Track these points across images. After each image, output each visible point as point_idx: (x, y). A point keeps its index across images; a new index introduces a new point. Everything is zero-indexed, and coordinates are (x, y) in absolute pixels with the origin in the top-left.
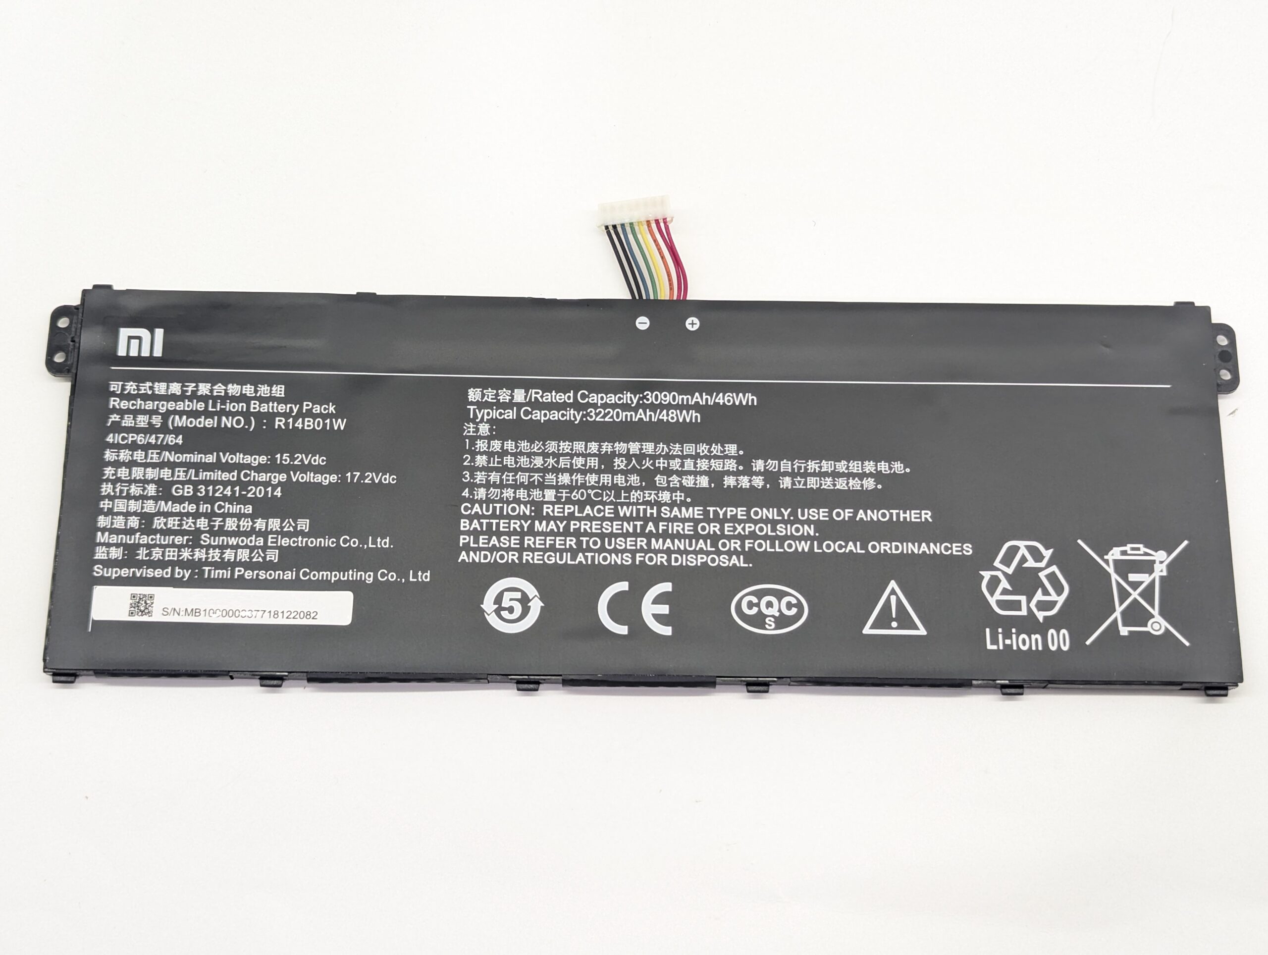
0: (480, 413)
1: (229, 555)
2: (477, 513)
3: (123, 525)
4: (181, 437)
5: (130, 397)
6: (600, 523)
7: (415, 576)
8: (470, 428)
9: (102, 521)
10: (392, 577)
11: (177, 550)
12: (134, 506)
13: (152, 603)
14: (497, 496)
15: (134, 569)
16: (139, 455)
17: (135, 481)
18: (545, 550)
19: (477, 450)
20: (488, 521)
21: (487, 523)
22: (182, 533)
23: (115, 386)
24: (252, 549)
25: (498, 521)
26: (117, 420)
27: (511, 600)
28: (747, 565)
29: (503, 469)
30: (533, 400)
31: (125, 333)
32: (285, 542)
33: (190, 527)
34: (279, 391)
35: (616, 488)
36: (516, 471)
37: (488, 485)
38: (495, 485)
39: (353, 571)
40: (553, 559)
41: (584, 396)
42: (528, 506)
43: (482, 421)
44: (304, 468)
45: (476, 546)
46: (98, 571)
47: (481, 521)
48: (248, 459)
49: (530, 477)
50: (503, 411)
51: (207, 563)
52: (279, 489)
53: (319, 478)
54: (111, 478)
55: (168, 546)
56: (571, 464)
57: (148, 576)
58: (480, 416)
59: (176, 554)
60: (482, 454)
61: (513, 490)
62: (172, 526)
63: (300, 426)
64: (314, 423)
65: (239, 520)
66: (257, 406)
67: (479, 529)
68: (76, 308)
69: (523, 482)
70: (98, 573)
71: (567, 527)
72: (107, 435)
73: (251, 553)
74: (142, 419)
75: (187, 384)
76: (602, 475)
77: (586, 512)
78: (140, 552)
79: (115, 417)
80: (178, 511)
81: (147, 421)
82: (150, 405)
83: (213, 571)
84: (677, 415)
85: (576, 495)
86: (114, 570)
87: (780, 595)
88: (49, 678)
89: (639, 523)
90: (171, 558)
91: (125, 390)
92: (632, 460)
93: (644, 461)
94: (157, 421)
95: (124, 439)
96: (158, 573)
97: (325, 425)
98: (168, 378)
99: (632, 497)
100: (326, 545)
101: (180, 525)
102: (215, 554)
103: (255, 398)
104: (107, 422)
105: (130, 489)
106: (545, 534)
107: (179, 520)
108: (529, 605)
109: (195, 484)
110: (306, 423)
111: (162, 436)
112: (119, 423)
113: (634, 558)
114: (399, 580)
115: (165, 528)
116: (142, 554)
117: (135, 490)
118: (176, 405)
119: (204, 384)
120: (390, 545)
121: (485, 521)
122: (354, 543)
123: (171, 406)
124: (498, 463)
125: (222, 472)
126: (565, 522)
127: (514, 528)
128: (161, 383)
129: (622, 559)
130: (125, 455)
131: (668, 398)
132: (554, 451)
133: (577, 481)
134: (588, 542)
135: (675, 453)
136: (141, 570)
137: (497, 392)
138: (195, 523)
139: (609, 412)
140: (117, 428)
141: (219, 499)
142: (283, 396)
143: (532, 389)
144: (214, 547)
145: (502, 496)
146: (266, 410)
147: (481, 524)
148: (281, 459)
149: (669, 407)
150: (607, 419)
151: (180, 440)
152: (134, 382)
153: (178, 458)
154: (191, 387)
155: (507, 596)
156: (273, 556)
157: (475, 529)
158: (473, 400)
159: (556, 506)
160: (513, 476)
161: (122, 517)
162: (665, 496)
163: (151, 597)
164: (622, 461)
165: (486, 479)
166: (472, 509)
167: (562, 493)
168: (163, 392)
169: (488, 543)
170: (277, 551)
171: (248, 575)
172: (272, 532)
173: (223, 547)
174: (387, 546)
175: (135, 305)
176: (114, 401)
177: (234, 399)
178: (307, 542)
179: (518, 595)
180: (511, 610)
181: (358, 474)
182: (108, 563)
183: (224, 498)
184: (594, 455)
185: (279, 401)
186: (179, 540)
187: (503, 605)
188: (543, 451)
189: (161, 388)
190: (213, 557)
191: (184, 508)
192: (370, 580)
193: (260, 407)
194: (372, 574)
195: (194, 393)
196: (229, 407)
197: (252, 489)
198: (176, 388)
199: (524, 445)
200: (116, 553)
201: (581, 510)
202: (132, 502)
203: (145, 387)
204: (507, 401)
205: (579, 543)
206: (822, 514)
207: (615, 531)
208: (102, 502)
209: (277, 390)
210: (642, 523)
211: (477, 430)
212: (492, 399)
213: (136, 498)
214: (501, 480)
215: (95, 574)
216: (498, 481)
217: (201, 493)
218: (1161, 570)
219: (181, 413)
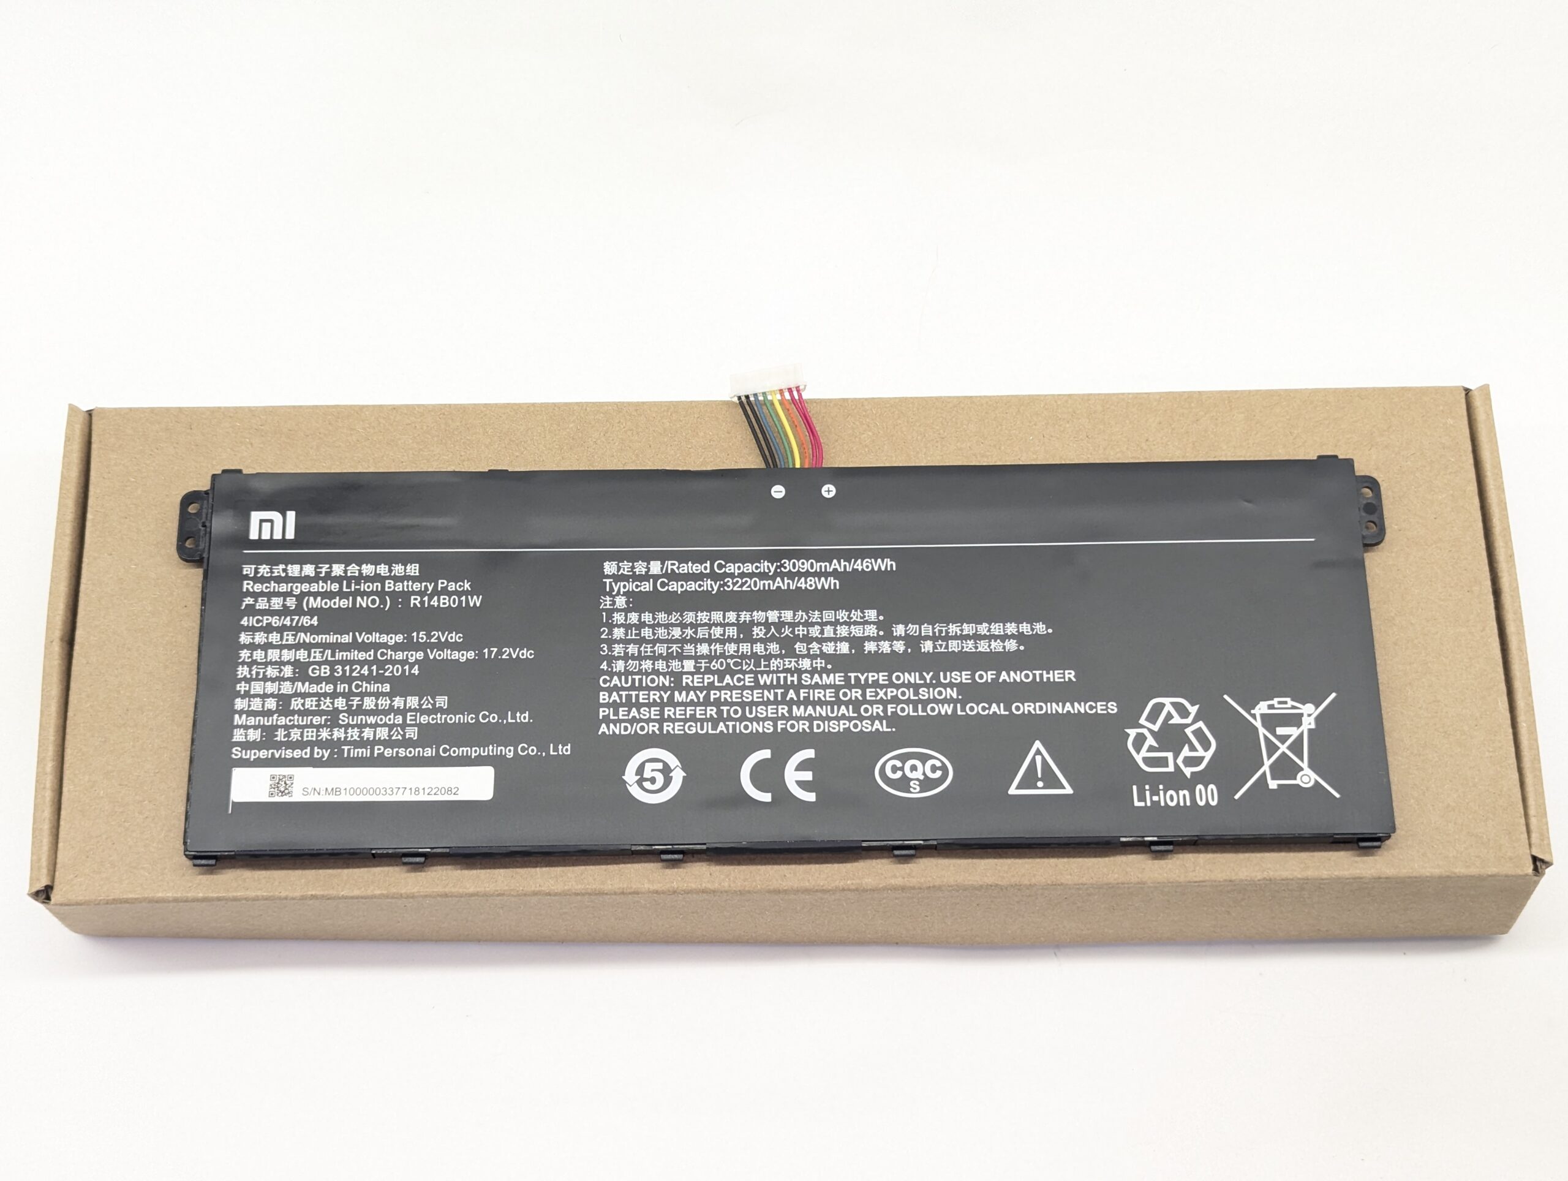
0: (616, 585)
1: (368, 733)
2: (616, 685)
3: (260, 706)
4: (316, 618)
5: (263, 580)
6: (740, 691)
7: (556, 749)
8: (606, 601)
9: (240, 704)
10: (533, 751)
11: (315, 730)
12: (271, 688)
13: (292, 784)
14: (635, 668)
15: (272, 751)
16: (274, 638)
17: (271, 663)
18: (685, 721)
19: (615, 623)
20: (627, 693)
21: (626, 695)
22: (320, 713)
23: (248, 570)
24: (391, 727)
25: (637, 693)
26: (251, 602)
27: (653, 770)
28: (889, 730)
29: (641, 641)
30: (669, 572)
31: (256, 516)
32: (424, 719)
33: (328, 707)
34: (413, 569)
35: (755, 656)
36: (654, 642)
37: (626, 657)
38: (633, 658)
39: (493, 746)
40: (693, 729)
41: (720, 566)
42: (668, 677)
43: (618, 593)
44: (441, 646)
45: (616, 718)
46: (237, 753)
47: (620, 693)
48: (384, 638)
49: (668, 648)
50: (639, 584)
51: (346, 742)
52: (416, 667)
53: (456, 655)
54: (246, 660)
55: (306, 726)
56: (710, 634)
57: (287, 756)
58: (616, 589)
59: (314, 734)
60: (619, 626)
61: (652, 662)
62: (309, 706)
63: (436, 604)
64: (449, 601)
65: (377, 699)
66: (392, 585)
67: (618, 701)
68: (206, 492)
69: (662, 653)
70: (236, 755)
71: (707, 696)
72: (242, 619)
73: (390, 731)
74: (276, 602)
75: (320, 565)
76: (741, 644)
77: (726, 681)
78: (279, 733)
79: (249, 601)
80: (315, 691)
81: (282, 603)
82: (284, 588)
83: (352, 750)
84: (815, 583)
85: (715, 665)
86: (253, 752)
87: (924, 758)
88: (189, 863)
89: (779, 691)
90: (310, 738)
91: (258, 573)
92: (771, 629)
93: (783, 629)
94: (291, 602)
95: (258, 621)
96: (297, 753)
97: (460, 602)
98: (302, 560)
99: (772, 665)
100: (466, 721)
101: (318, 705)
102: (354, 734)
103: (389, 578)
104: (241, 605)
105: (266, 671)
106: (685, 704)
107: (316, 701)
108: (671, 775)
109: (332, 664)
110: (442, 601)
111: (297, 618)
112: (254, 605)
113: (775, 726)
114: (539, 753)
115: (302, 709)
116: (280, 735)
117: (271, 672)
118: (310, 587)
119: (338, 565)
120: (529, 720)
121: (624, 693)
122: (494, 718)
123: (305, 587)
124: (636, 635)
125: (359, 652)
126: (705, 692)
127: (654, 699)
128: (294, 566)
129: (764, 727)
130: (260, 638)
131: (805, 566)
132: (691, 622)
133: (716, 650)
134: (728, 711)
135: (814, 620)
136: (280, 751)
137: (633, 564)
138: (333, 703)
139: (746, 582)
140: (251, 611)
141: (356, 678)
142: (417, 574)
143: (668, 560)
144: (353, 727)
145: (641, 668)
146: (401, 589)
147: (620, 697)
148: (418, 637)
149: (807, 574)
150: (744, 588)
151: (315, 621)
152: (267, 565)
153: (314, 639)
154: (325, 568)
155: (649, 766)
156: (412, 733)
157: (615, 701)
158: (609, 573)
159: (696, 676)
160: (651, 648)
161: (258, 699)
162: (806, 664)
163: (291, 778)
164: (761, 630)
165: (625, 651)
166: (610, 681)
167: (701, 663)
168: (297, 574)
169: (628, 715)
170: (416, 728)
171: (388, 753)
172: (410, 710)
173: (361, 727)
174: (527, 720)
175: (266, 487)
176: (248, 584)
177: (368, 579)
178: (446, 719)
179: (660, 766)
180: (653, 780)
181: (495, 650)
182: (247, 745)
183: (362, 678)
184: (733, 624)
185: (414, 579)
186: (317, 720)
187: (645, 776)
188: (681, 622)
189: (294, 570)
190: (352, 736)
191: (321, 688)
192: (510, 755)
193: (394, 585)
194: (512, 748)
195: (328, 574)
196: (363, 587)
197: (389, 668)
198: (309, 570)
199: (662, 617)
200: (254, 735)
201: (721, 680)
202: (269, 684)
203: (279, 570)
204: (644, 573)
205: (720, 712)
206: (964, 677)
207: (755, 700)
208: (238, 685)
209: (411, 569)
210: (783, 690)
211: (614, 603)
212: (628, 571)
213: (273, 680)
214: (640, 652)
215: (233, 756)
216: (636, 653)
218: (1308, 723)
219: (315, 595)
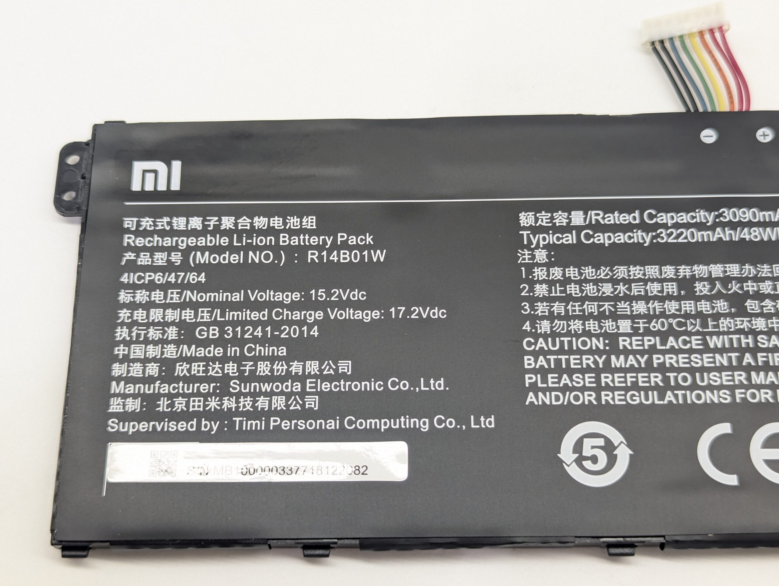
0: (534, 238)
1: (262, 403)
2: (542, 348)
3: (141, 373)
4: (203, 274)
5: (145, 234)
6: (687, 356)
7: (478, 422)
8: (524, 254)
9: (117, 369)
10: (451, 423)
11: (202, 399)
12: (153, 351)
13: (176, 461)
14: (563, 329)
15: (154, 423)
16: (157, 296)
17: (154, 324)
18: (627, 389)
19: (536, 279)
20: (556, 357)
21: (555, 359)
22: (208, 379)
23: (129, 223)
24: (288, 396)
25: (567, 357)
26: (132, 258)
27: (593, 447)
29: (567, 299)
30: (594, 222)
31: (138, 167)
32: (326, 387)
33: (217, 372)
34: (310, 222)
35: (699, 314)
36: (582, 300)
37: (551, 317)
38: (560, 317)
39: (405, 418)
40: (638, 399)
41: (651, 216)
42: (601, 339)
43: (538, 247)
44: (342, 305)
45: (545, 385)
46: (113, 425)
47: (548, 357)
48: (279, 297)
49: (599, 307)
50: (560, 236)
51: (238, 413)
52: (316, 327)
53: (359, 315)
54: (126, 321)
55: (193, 395)
56: (646, 291)
57: (170, 429)
58: (535, 242)
59: (202, 404)
60: (541, 282)
61: (581, 322)
62: (196, 372)
63: (336, 259)
64: (350, 256)
65: (272, 364)
66: (286, 239)
67: (546, 367)
68: (87, 144)
69: (592, 313)
70: (113, 428)
71: (649, 362)
72: (121, 275)
73: (287, 400)
74: (160, 257)
75: (208, 218)
76: (682, 302)
77: (669, 344)
78: (161, 403)
79: (129, 256)
80: (203, 355)
81: (166, 259)
82: (168, 242)
83: (245, 422)
84: (760, 234)
85: (656, 325)
86: (132, 424)
88: (57, 552)
89: (734, 355)
90: (196, 409)
91: (141, 226)
92: (716, 284)
93: (730, 285)
94: (176, 258)
95: (140, 278)
96: (182, 426)
97: (362, 257)
98: (188, 213)
99: (721, 325)
100: (373, 389)
101: (206, 371)
102: (246, 403)
103: (284, 231)
104: (121, 261)
105: (148, 332)
106: (625, 371)
107: (204, 366)
108: (615, 453)
109: (221, 325)
110: (342, 256)
111: (183, 274)
112: (135, 261)
113: (733, 396)
114: (458, 427)
115: (188, 375)
116: (163, 405)
117: (154, 334)
118: (197, 241)
119: (227, 218)
120: (445, 387)
121: (552, 358)
122: (404, 385)
123: (192, 241)
124: (561, 292)
125: (251, 311)
126: (646, 356)
127: (588, 364)
128: (180, 218)
129: (720, 397)
130: (141, 296)
131: (747, 215)
132: (623, 277)
133: (654, 309)
134: (676, 378)
135: (763, 275)
136: (163, 423)
137: (552, 215)
138: (222, 369)
139: (682, 233)
140: (132, 267)
141: (248, 341)
142: (314, 227)
143: (592, 210)
144: (245, 395)
145: (569, 329)
146: (297, 243)
147: (548, 361)
148: (316, 295)
149: (750, 224)
150: (680, 240)
151: (202, 278)
152: (150, 218)
153: (201, 297)
154: (213, 221)
155: (588, 443)
156: (313, 402)
157: (542, 367)
158: (525, 225)
159: (634, 338)
160: (579, 306)
161: (139, 364)
162: (760, 324)
163: (174, 455)
164: (704, 286)
165: (549, 310)
166: (535, 344)
167: (639, 323)
168: (182, 227)
169: (559, 382)
170: (317, 397)
171: (285, 425)
172: (310, 376)
173: (255, 395)
174: (442, 388)
175: (151, 138)
176: (129, 238)
177: (261, 232)
178: (350, 386)
179: (601, 442)
180: (594, 459)
181: (403, 308)
182: (124, 417)
183: (255, 340)
184: (671, 280)
185: (311, 233)
186: (204, 388)
187: (584, 454)
188: (612, 277)
189: (180, 223)
190: (244, 406)
191: (209, 352)
192: (426, 428)
193: (290, 240)
194: (427, 420)
195: (217, 228)
196: (256, 241)
197: (285, 329)
198: (196, 223)
199: (589, 272)
200: (133, 405)
201: (664, 342)
202: (150, 347)
203: (163, 223)
204: (565, 224)
205: (666, 380)
207: (706, 365)
208: (117, 348)
209: (307, 222)
210: (737, 354)
211: (533, 257)
212: (547, 223)
213: (155, 343)
214: (567, 311)
215: (109, 429)
216: (563, 311)
217: (229, 335)
219: (203, 250)
